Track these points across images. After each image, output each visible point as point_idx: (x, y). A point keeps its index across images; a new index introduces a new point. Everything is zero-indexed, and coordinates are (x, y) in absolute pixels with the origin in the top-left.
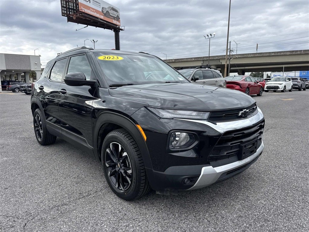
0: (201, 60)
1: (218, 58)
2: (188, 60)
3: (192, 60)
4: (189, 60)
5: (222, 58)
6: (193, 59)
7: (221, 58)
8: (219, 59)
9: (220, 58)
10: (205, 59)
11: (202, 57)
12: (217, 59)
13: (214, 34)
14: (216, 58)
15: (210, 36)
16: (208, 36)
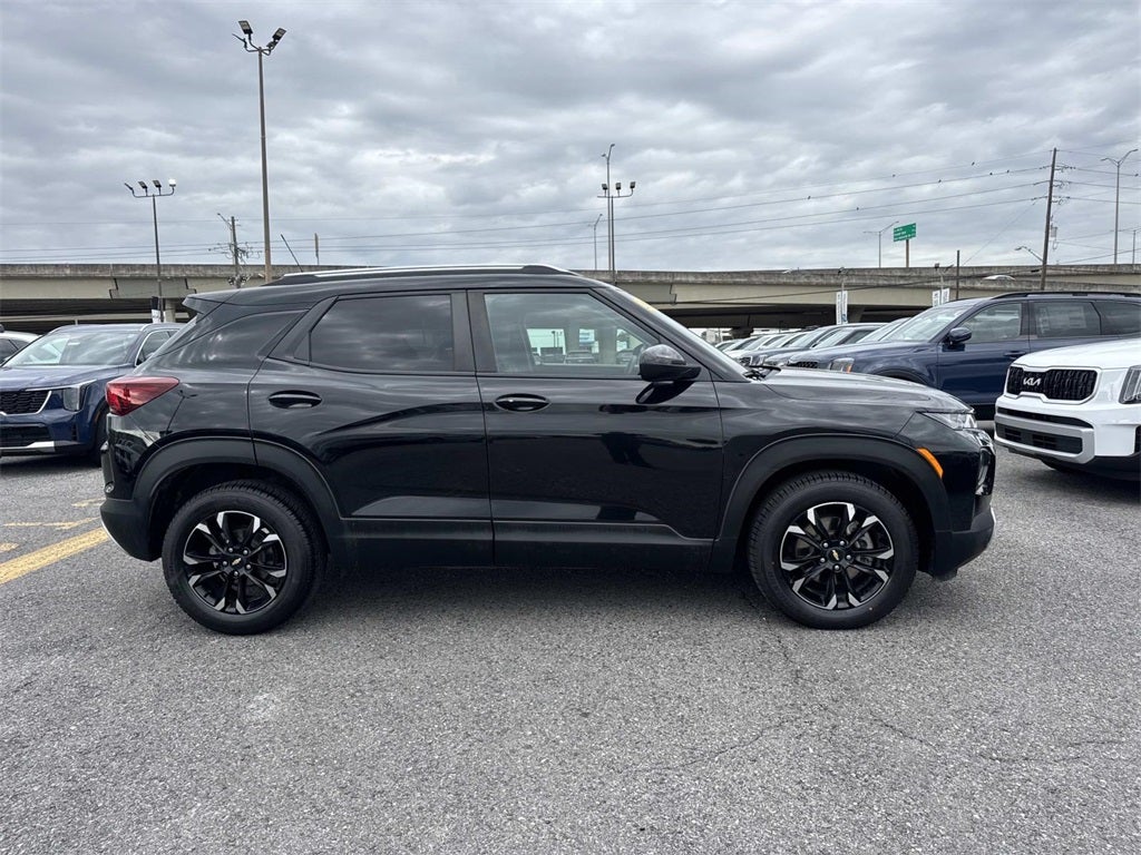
0: (103, 278)
1: (179, 274)
2: (40, 272)
3: (61, 273)
4: (47, 272)
5: (197, 274)
6: (68, 272)
7: (193, 273)
8: (186, 279)
9: (188, 272)
10: (123, 273)
11: (109, 265)
12: (177, 278)
13: (172, 182)
14: (173, 273)
15: (153, 189)
16: (145, 187)
